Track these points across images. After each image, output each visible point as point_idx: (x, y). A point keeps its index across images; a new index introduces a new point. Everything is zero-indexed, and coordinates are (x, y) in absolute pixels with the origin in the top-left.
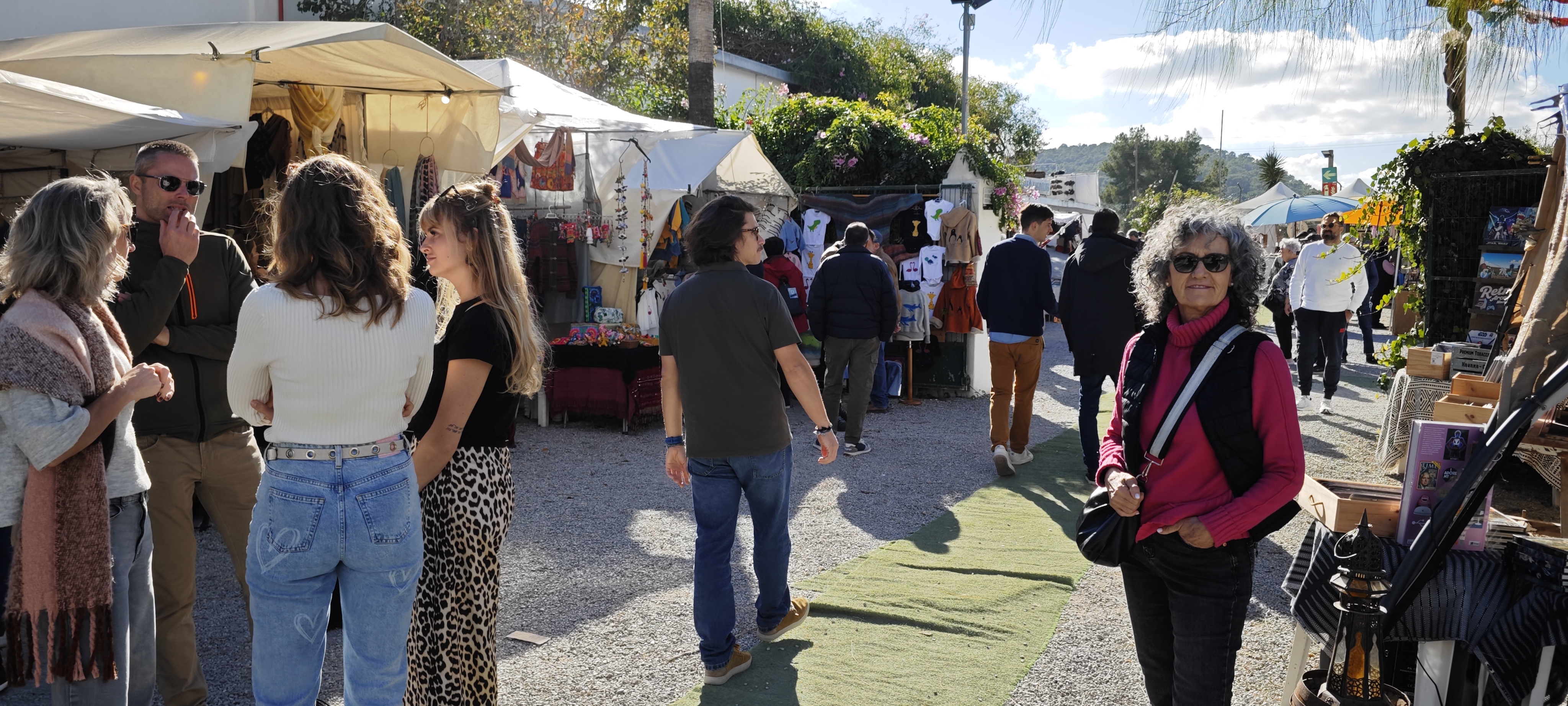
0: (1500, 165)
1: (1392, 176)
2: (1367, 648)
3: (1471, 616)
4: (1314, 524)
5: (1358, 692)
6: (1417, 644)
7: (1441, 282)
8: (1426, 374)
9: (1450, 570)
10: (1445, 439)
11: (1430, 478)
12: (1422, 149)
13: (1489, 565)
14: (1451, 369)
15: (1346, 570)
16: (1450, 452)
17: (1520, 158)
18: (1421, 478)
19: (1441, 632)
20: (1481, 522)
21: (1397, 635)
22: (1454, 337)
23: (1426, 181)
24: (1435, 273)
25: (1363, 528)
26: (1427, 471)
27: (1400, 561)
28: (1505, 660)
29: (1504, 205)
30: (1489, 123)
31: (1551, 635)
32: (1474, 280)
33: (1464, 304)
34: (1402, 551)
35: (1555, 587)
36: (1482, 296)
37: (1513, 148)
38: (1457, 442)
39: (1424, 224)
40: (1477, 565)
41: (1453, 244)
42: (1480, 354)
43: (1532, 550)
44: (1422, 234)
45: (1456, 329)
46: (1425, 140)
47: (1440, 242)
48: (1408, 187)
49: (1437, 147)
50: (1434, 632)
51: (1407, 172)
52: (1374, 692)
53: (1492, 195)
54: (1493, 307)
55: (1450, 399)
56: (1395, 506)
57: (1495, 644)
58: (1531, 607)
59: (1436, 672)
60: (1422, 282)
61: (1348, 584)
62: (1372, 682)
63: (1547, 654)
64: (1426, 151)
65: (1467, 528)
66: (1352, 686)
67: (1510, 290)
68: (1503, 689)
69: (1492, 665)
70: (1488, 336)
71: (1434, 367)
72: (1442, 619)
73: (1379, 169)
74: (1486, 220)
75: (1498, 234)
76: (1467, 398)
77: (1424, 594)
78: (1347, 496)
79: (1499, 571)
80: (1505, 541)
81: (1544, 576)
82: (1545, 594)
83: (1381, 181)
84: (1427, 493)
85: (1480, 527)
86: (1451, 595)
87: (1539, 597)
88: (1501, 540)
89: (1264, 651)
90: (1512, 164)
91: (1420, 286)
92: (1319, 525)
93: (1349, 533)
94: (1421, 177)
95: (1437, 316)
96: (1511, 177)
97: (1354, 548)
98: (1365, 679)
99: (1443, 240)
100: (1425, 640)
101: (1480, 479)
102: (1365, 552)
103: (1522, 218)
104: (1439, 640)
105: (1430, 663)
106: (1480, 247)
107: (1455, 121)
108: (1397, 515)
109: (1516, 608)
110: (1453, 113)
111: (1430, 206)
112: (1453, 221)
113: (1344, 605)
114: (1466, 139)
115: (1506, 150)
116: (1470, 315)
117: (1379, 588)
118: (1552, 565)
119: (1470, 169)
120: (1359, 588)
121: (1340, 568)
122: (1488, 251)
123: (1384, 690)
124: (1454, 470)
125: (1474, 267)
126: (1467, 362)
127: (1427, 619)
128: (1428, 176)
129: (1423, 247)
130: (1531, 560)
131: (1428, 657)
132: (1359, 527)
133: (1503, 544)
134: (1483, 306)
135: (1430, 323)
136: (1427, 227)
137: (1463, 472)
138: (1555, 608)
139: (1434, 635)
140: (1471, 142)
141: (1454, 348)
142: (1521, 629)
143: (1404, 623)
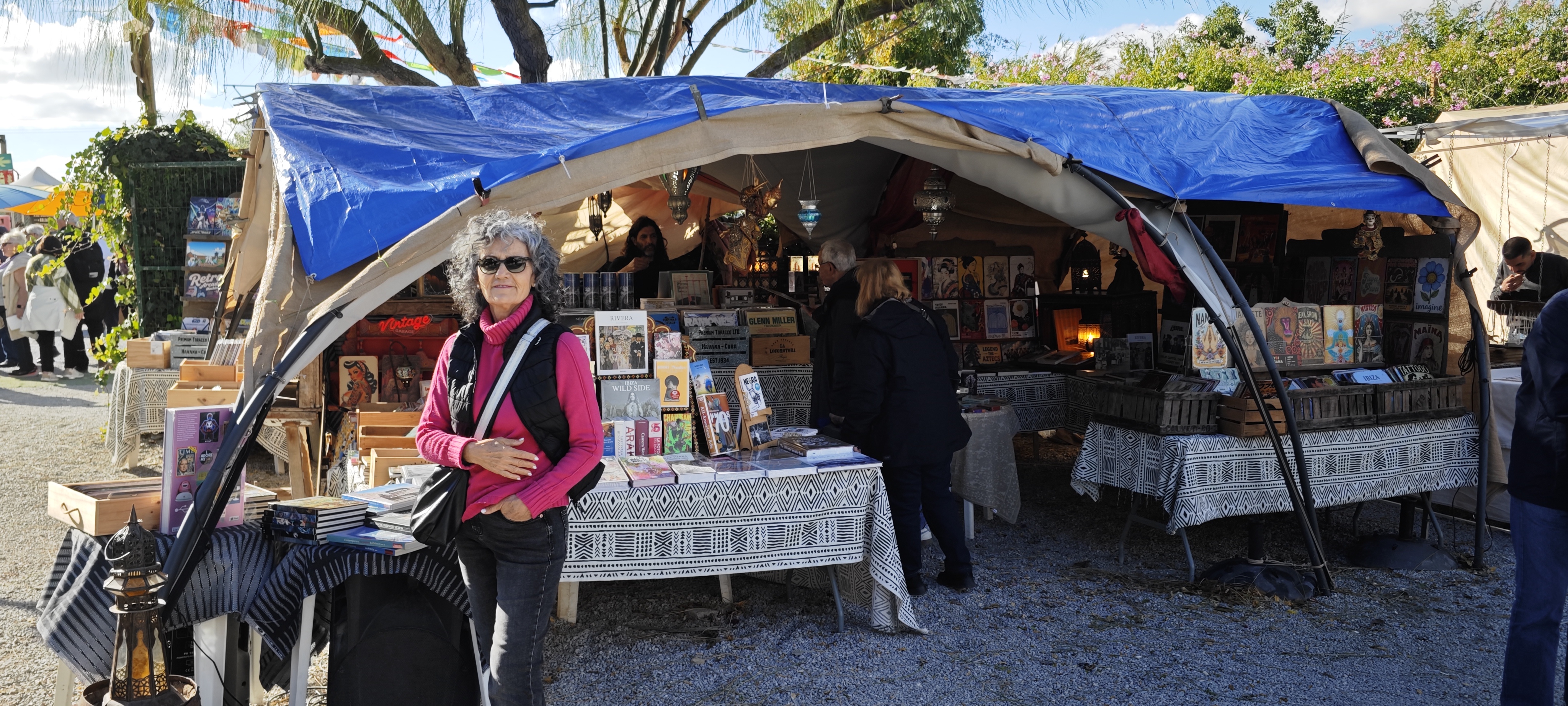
0: (195, 157)
1: (88, 164)
2: (150, 644)
3: (240, 587)
4: (69, 533)
5: (145, 691)
6: (192, 627)
7: (151, 273)
8: (148, 364)
9: (216, 549)
10: (198, 423)
11: (188, 464)
12: (117, 138)
13: (250, 535)
14: (172, 357)
15: (120, 571)
16: (204, 436)
17: (212, 151)
18: (179, 464)
19: (214, 610)
20: (239, 497)
21: (172, 624)
22: (169, 325)
23: (125, 171)
24: (143, 264)
25: (133, 524)
26: (184, 457)
27: (168, 551)
28: (275, 621)
29: (203, 196)
30: (182, 116)
31: (312, 586)
32: (183, 268)
33: (175, 293)
34: (169, 541)
35: (310, 542)
36: (192, 284)
37: (205, 141)
38: (209, 425)
39: (127, 214)
40: (240, 538)
41: (158, 234)
42: (197, 340)
43: (287, 513)
44: (126, 224)
45: (170, 318)
46: (119, 129)
47: (145, 232)
48: (106, 176)
49: (132, 136)
50: (208, 611)
51: (104, 160)
52: (161, 686)
53: (191, 185)
54: (203, 294)
55: (180, 386)
56: (155, 498)
57: (263, 607)
58: (291, 565)
59: (213, 649)
60: (131, 273)
61: (124, 585)
62: (158, 676)
63: (309, 605)
64: (121, 140)
65: (227, 505)
66: (138, 687)
67: (222, 278)
68: (274, 646)
69: (263, 627)
70: (201, 322)
71: (154, 357)
72: (214, 597)
73: (73, 157)
74: (188, 210)
75: (200, 223)
76: (196, 383)
77: (195, 577)
78: (105, 496)
79: (260, 538)
80: (262, 510)
81: (300, 535)
82: (303, 550)
83: (77, 170)
84: (187, 478)
85: (238, 502)
86: (220, 572)
87: (298, 554)
88: (255, 511)
89: (18, 683)
90: (206, 156)
91: (129, 277)
92: (76, 534)
93: (119, 533)
94: (119, 167)
95: (150, 306)
96: (207, 169)
97: (127, 547)
98: (152, 675)
99: (147, 230)
100: (200, 622)
101: (234, 457)
102: (139, 549)
103: (221, 208)
104: (212, 616)
105: (206, 642)
106: (185, 236)
107: (147, 112)
108: (158, 506)
109: (279, 569)
110: (144, 103)
111: (131, 196)
112: (155, 211)
113: (121, 607)
114: (160, 130)
115: (199, 143)
116: (182, 303)
117: (156, 580)
118: (306, 523)
119: (167, 160)
120: (136, 586)
121: (112, 570)
122: (193, 240)
123: (170, 681)
124: (209, 452)
125: (180, 256)
126: (186, 349)
127: (199, 601)
128: (126, 166)
129: (128, 238)
130: (287, 523)
131: (203, 637)
132: (129, 524)
133: (258, 514)
134: (194, 294)
135: (144, 314)
136: (130, 217)
137: (218, 453)
138: (313, 561)
139: (208, 614)
140: (166, 133)
141: (173, 336)
142: (285, 587)
143: (178, 611)
